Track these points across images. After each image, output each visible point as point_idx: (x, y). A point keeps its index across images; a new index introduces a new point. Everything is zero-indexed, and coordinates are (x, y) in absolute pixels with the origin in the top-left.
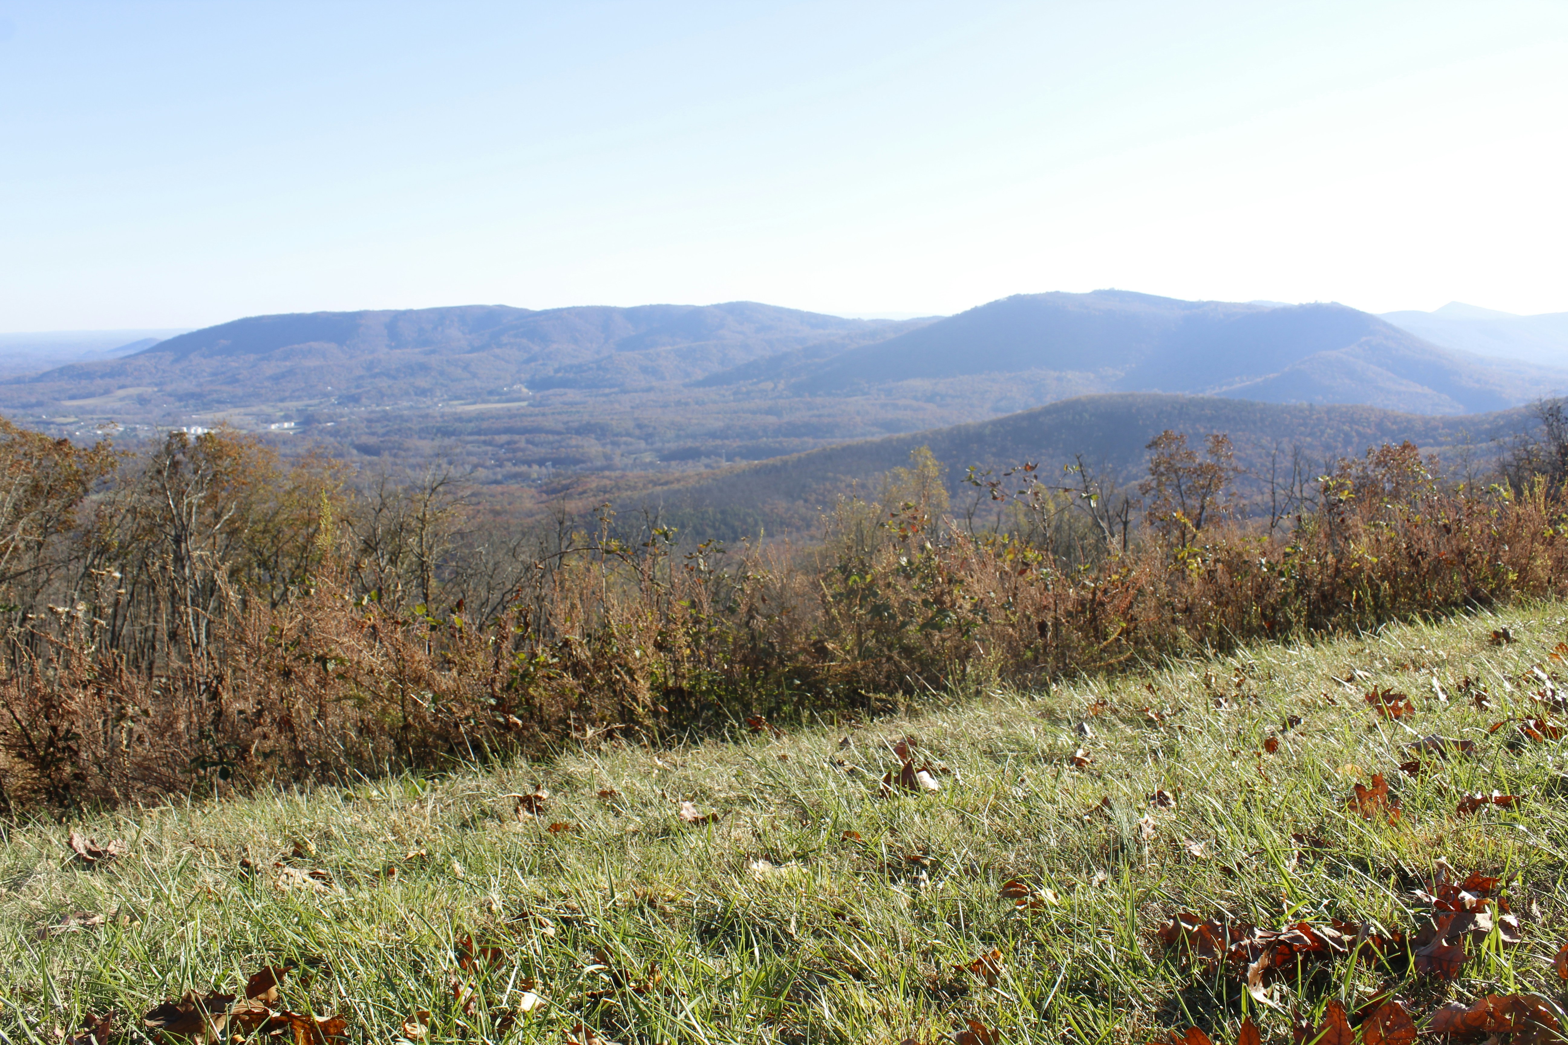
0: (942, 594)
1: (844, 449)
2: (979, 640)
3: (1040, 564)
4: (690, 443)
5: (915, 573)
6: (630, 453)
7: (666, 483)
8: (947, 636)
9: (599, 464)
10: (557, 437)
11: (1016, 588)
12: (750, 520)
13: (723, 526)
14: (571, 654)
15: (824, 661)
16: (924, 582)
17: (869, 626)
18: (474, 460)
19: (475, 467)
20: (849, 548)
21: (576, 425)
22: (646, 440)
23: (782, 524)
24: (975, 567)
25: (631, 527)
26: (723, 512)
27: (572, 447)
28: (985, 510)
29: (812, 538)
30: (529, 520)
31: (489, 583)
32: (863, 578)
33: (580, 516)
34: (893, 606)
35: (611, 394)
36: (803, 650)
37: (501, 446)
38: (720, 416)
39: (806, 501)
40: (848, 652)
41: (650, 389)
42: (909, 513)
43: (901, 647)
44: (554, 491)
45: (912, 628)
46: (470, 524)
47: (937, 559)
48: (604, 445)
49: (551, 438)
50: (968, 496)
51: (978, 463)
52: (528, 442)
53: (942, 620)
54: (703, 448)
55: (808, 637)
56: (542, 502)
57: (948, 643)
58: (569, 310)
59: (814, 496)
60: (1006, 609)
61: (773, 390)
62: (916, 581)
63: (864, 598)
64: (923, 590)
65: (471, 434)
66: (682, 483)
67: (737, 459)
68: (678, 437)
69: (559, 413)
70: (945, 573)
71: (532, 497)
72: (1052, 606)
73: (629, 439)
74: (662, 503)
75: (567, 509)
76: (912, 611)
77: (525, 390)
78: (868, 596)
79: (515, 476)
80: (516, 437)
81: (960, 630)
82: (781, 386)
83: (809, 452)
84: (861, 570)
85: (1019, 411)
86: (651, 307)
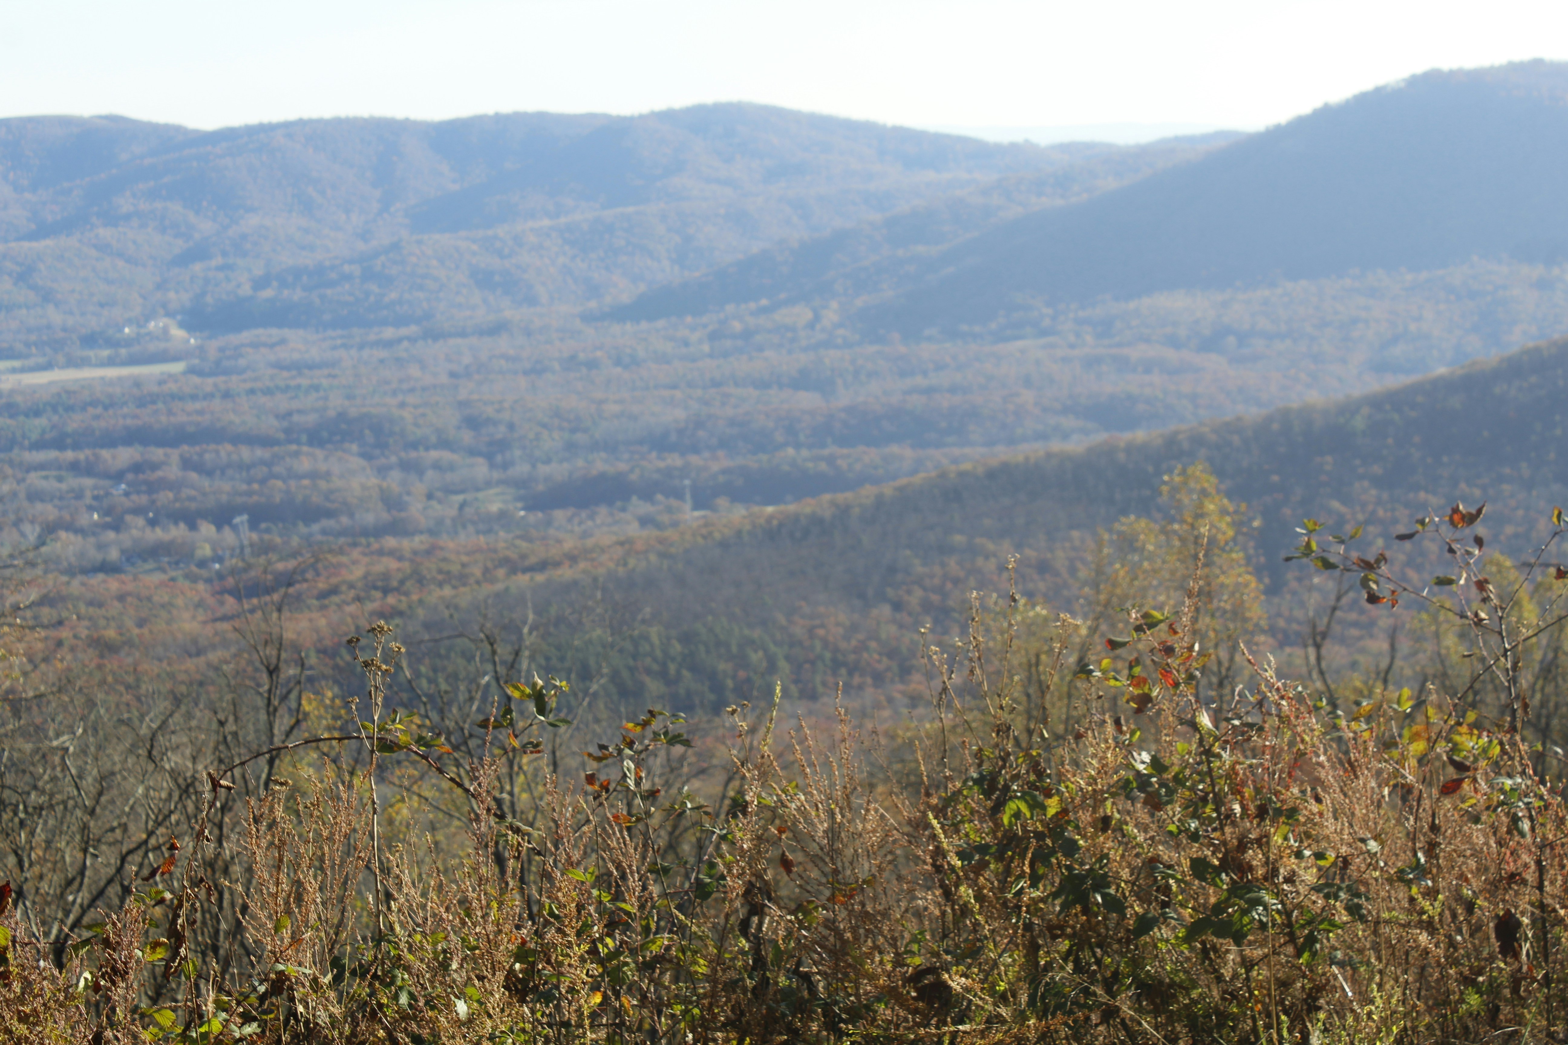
0: (1242, 846)
1: (991, 474)
2: (1341, 965)
3: (1497, 767)
4: (600, 464)
5: (1171, 792)
6: (450, 490)
7: (542, 566)
8: (1259, 953)
9: (369, 519)
10: (260, 452)
11: (1434, 828)
12: (756, 657)
13: (686, 673)
14: (292, 1013)
15: (943, 1022)
16: (1195, 816)
17: (1054, 930)
18: (49, 511)
19: (50, 529)
20: (1003, 730)
21: (311, 419)
22: (489, 457)
23: (836, 665)
24: (1328, 775)
25: (453, 677)
26: (686, 638)
27: (300, 477)
28: (1355, 624)
29: (914, 700)
30: (190, 664)
31: (85, 828)
32: (1037, 806)
33: (322, 651)
34: (1117, 877)
35: (400, 340)
36: (890, 994)
37: (118, 476)
38: (678, 394)
39: (897, 606)
40: (1003, 998)
41: (496, 329)
42: (1150, 639)
43: (1140, 984)
44: (255, 590)
45: (1166, 932)
46: (35, 676)
47: (1225, 755)
48: (382, 471)
49: (246, 453)
50: (1311, 588)
51: (1336, 505)
52: (187, 464)
53: (1245, 912)
54: (634, 477)
55: (899, 962)
56: (224, 618)
57: (1260, 974)
58: (289, 128)
59: (918, 593)
60: (1409, 883)
61: (811, 326)
62: (1175, 810)
63: (1042, 857)
64: (1194, 837)
65: (39, 445)
66: (582, 565)
67: (722, 502)
68: (571, 447)
69: (268, 392)
70: (1248, 792)
71: (200, 604)
72: (1530, 876)
73: (446, 456)
74: (531, 617)
75: (289, 635)
76: (1168, 887)
77: (178, 333)
78: (1053, 852)
79: (154, 552)
80: (157, 453)
81: (1292, 938)
82: (831, 315)
83: (903, 481)
84: (1033, 786)
85: (1442, 370)
86: (498, 118)
